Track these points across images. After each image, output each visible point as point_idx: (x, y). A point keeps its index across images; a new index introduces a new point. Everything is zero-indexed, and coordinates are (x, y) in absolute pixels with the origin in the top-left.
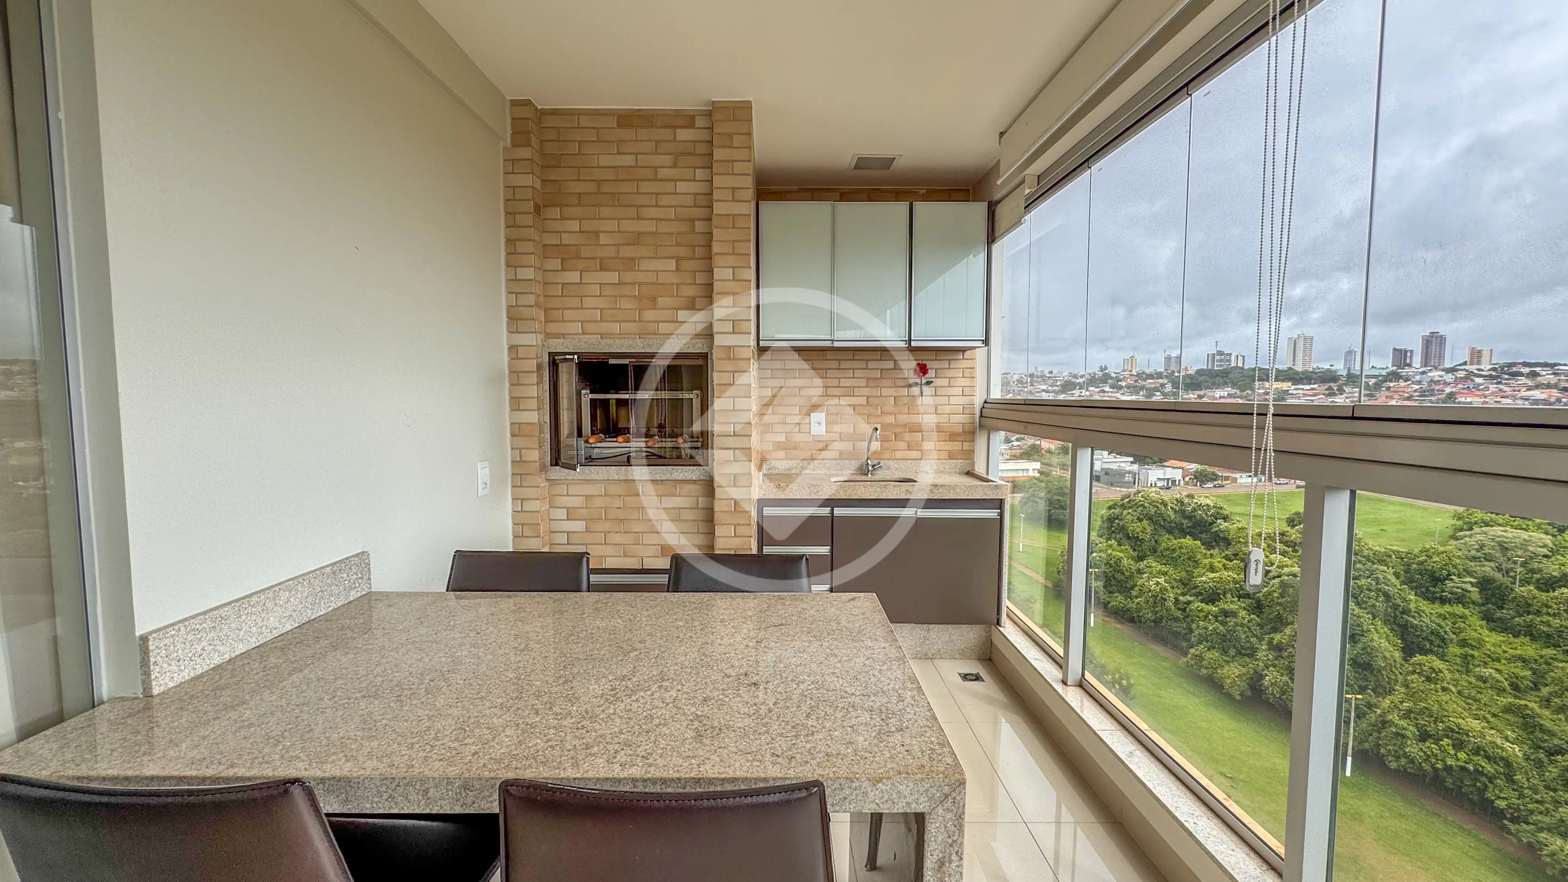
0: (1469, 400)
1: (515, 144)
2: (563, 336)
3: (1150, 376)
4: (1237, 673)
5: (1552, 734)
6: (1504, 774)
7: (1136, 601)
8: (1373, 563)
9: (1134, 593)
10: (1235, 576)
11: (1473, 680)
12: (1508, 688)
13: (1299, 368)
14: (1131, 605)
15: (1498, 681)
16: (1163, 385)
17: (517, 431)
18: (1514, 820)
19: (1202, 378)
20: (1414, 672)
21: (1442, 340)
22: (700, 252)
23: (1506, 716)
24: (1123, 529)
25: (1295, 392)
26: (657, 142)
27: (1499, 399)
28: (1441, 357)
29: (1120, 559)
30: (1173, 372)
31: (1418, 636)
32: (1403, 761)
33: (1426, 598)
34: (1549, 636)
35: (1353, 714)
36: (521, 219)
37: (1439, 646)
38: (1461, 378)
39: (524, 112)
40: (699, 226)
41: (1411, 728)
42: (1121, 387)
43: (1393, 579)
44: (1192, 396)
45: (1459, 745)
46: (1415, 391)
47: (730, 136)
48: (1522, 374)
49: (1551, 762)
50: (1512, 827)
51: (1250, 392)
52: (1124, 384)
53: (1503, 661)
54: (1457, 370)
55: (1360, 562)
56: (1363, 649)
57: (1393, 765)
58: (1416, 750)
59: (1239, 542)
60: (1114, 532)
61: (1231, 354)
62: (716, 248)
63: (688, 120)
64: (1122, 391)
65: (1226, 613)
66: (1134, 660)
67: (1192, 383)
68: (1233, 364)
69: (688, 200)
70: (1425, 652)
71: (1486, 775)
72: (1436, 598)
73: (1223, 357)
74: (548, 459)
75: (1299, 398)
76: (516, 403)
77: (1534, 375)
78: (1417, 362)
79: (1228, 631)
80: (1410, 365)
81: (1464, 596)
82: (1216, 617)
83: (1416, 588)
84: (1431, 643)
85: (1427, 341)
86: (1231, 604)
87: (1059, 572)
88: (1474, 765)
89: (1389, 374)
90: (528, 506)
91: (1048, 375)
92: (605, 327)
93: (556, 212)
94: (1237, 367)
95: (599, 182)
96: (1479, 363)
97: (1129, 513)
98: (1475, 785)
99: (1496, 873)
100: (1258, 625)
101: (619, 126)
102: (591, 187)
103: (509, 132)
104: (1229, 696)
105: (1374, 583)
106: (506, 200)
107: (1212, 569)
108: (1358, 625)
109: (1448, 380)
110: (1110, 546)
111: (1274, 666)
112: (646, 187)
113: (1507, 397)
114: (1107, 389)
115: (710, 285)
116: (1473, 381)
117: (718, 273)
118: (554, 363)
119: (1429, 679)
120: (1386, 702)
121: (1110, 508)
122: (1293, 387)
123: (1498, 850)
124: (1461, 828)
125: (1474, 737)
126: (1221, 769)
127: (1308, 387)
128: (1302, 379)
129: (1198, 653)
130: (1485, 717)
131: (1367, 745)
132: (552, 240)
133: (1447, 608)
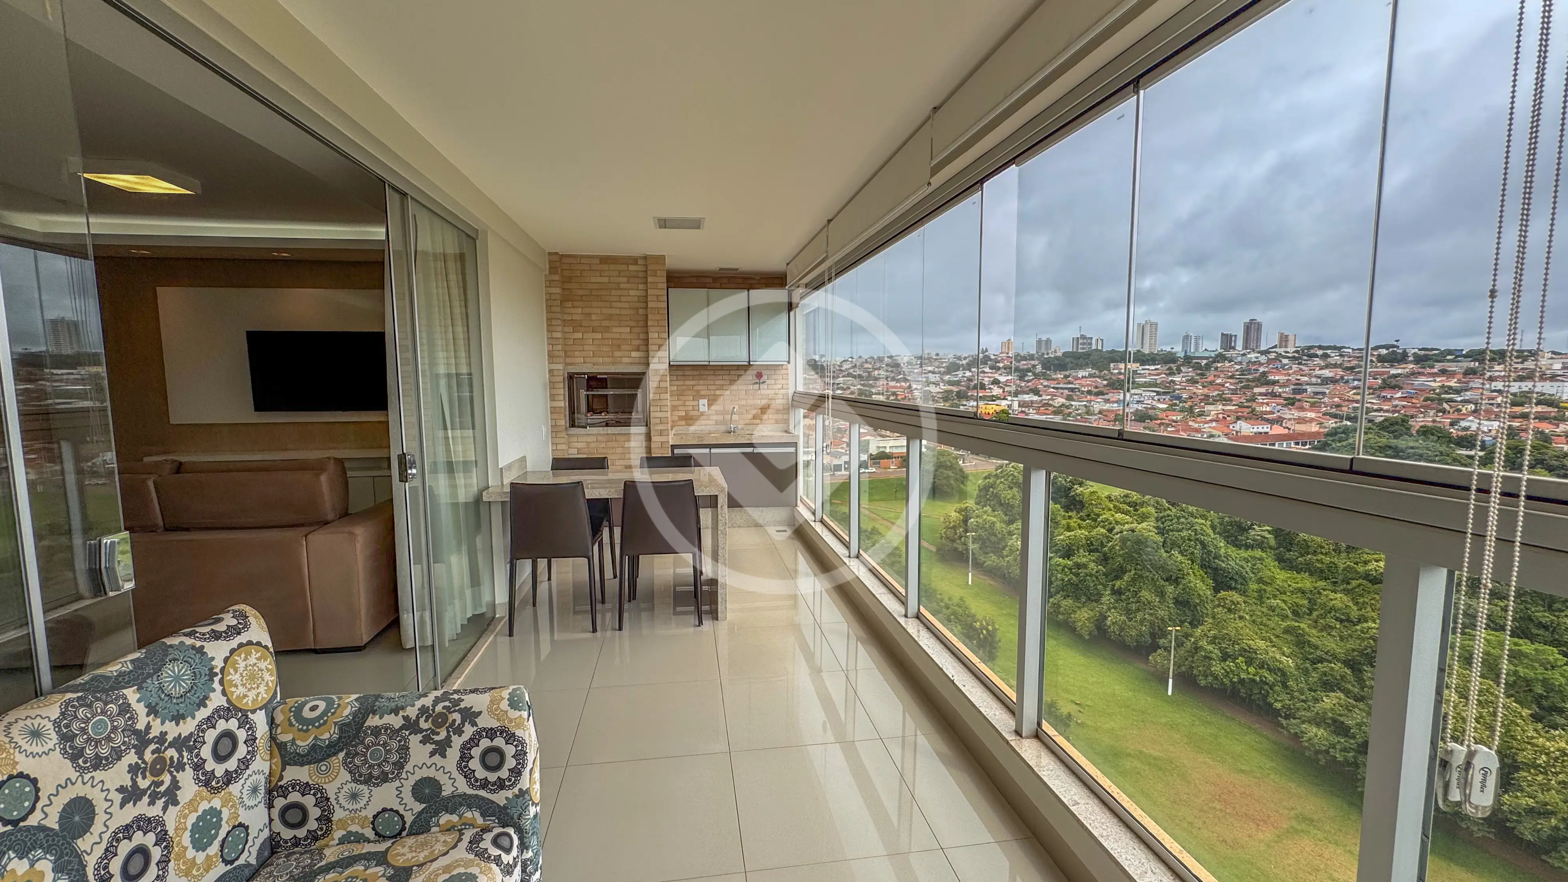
0: (1277, 378)
1: (550, 273)
2: (574, 364)
3: (1024, 358)
4: (1086, 616)
5: (1316, 648)
6: (1281, 681)
7: (1007, 559)
8: (1196, 517)
9: (1005, 553)
10: (1087, 533)
11: (1265, 610)
12: (1290, 615)
13: (1146, 351)
14: (1002, 563)
15: (1283, 609)
16: (1034, 366)
17: (553, 411)
18: (1287, 717)
19: (1068, 360)
20: (1219, 606)
21: (1259, 326)
22: (641, 324)
23: (1285, 636)
24: (996, 496)
25: (1142, 372)
26: (619, 272)
27: (1299, 377)
28: (1258, 340)
29: (993, 523)
30: (1043, 354)
31: (1226, 577)
32: (1210, 679)
33: (1236, 546)
34: (1322, 571)
35: (1173, 643)
36: (554, 309)
37: (1242, 584)
38: (1272, 359)
39: (556, 258)
40: (641, 311)
41: (1216, 651)
42: (999, 368)
43: (1210, 531)
44: (1059, 376)
45: (1249, 662)
46: (1237, 371)
47: (656, 271)
48: (1316, 356)
49: (1315, 669)
50: (1284, 722)
51: (1106, 372)
52: (1001, 365)
53: (1288, 594)
54: (1269, 353)
55: (1184, 517)
56: (1183, 590)
57: (1203, 683)
58: (1218, 669)
59: (1092, 504)
60: (988, 499)
61: (1091, 338)
62: (649, 323)
63: (634, 260)
64: (1000, 372)
65: (1078, 566)
66: (1004, 612)
67: (1060, 364)
68: (1094, 347)
69: (636, 299)
70: (1230, 588)
71: (1268, 684)
72: (1242, 545)
73: (1085, 341)
74: (568, 425)
75: (1145, 377)
76: (553, 398)
77: (1326, 356)
78: (1239, 346)
79: (1080, 581)
80: (1234, 348)
81: (1263, 542)
82: (1070, 569)
83: (1228, 537)
84: (1236, 581)
85: (1248, 327)
86: (1082, 557)
87: (942, 537)
88: (1260, 677)
89: (1217, 356)
90: (559, 447)
91: (935, 357)
92: (595, 360)
93: (570, 304)
94: (1097, 350)
95: (591, 290)
96: (1286, 347)
97: (1001, 482)
98: (1260, 693)
99: (1272, 760)
100: (1104, 574)
101: (601, 263)
102: (587, 292)
103: (548, 267)
104: (1080, 636)
105: (1193, 533)
106: (547, 300)
107: (1069, 528)
108: (1180, 570)
109: (1262, 361)
110: (985, 512)
111: (1115, 608)
112: (613, 293)
113: (1305, 375)
114: (987, 370)
115: (647, 340)
116: (1281, 361)
117: (651, 335)
118: (571, 377)
119: (1230, 610)
120: (1198, 631)
121: (986, 478)
122: (1141, 368)
123: (1275, 743)
124: (1250, 728)
125: (1260, 654)
126: (1072, 698)
127: (1152, 367)
128: (1148, 360)
129: (1056, 601)
130: (1270, 639)
131: (1183, 668)
132: (568, 318)
133: (1250, 552)
